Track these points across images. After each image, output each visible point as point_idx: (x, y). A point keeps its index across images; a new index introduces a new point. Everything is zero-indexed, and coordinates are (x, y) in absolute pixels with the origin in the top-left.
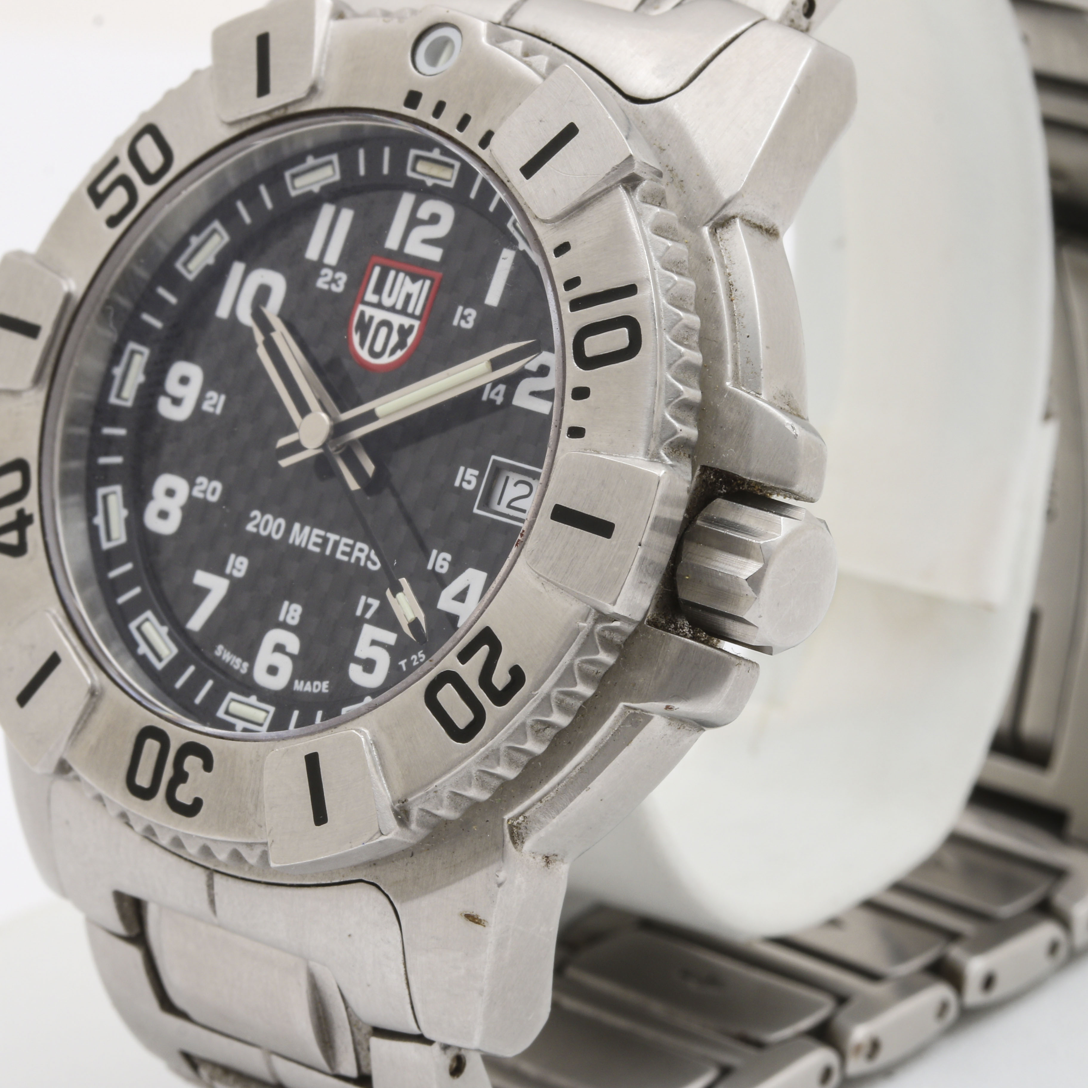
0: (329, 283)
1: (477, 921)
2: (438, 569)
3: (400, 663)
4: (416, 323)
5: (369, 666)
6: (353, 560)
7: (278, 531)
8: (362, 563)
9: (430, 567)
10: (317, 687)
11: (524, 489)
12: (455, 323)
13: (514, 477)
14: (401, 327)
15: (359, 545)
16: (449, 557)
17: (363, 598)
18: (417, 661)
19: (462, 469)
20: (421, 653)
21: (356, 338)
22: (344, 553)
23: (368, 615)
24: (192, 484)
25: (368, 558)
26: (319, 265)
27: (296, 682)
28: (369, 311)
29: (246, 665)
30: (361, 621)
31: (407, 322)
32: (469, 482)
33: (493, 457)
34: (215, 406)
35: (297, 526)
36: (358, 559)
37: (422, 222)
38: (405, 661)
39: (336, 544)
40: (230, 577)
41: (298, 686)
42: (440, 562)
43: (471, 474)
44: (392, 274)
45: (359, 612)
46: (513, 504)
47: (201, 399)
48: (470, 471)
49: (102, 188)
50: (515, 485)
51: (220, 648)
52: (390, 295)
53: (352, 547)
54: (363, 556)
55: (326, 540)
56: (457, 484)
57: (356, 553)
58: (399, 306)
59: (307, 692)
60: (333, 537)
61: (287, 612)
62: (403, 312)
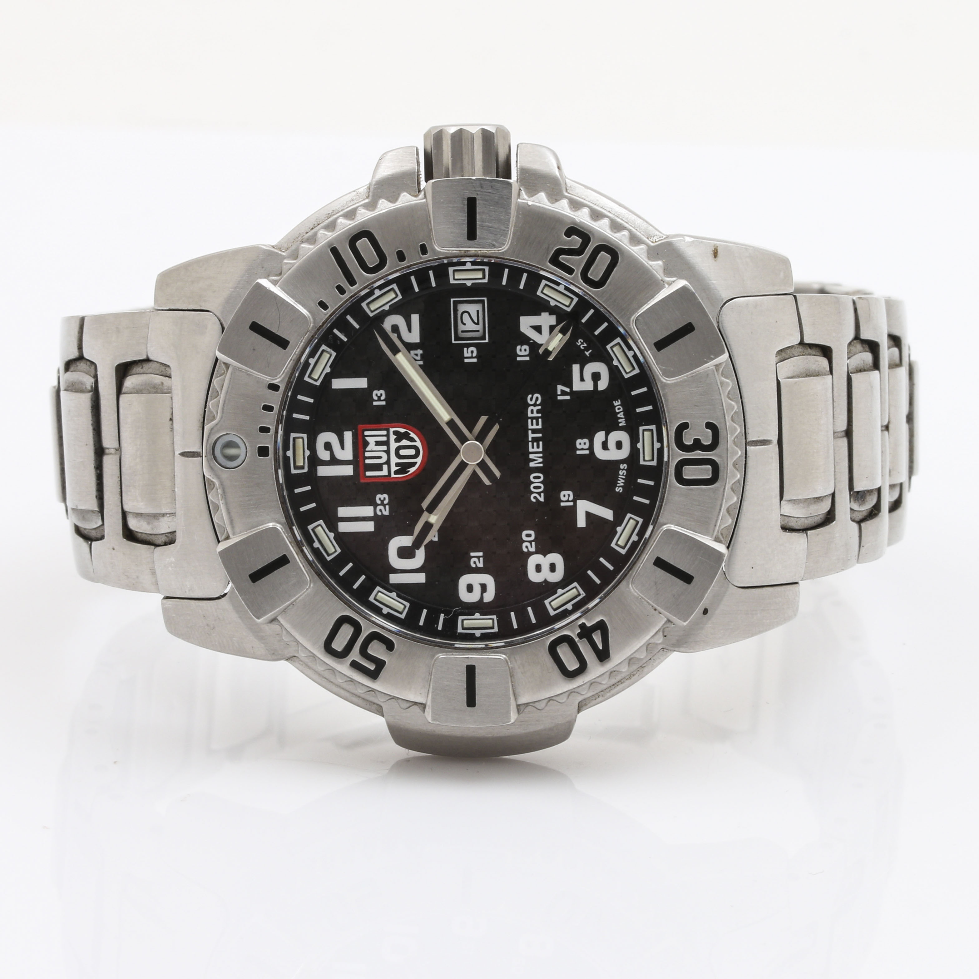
0: (384, 506)
1: (716, 251)
2: (527, 353)
3: (588, 356)
4: (392, 430)
5: (596, 377)
6: (540, 415)
7: (539, 477)
8: (539, 407)
9: (528, 358)
10: (619, 409)
11: (466, 317)
12: (384, 403)
13: (461, 327)
14: (397, 440)
15: (530, 415)
16: (518, 347)
17: (559, 398)
18: (584, 344)
19: (466, 361)
20: (578, 343)
21: (412, 470)
22: (537, 424)
23: (568, 390)
24: (530, 554)
25: (535, 405)
26: (375, 518)
27: (620, 425)
28: (394, 468)
29: (622, 467)
30: (572, 393)
31: (393, 437)
32: (472, 352)
33: (453, 342)
34: (478, 557)
35: (532, 464)
36: (538, 411)
37: (332, 454)
38: (586, 352)
39: (534, 431)
40: (574, 501)
41: (622, 422)
42: (523, 353)
43: (467, 353)
44: (368, 461)
45: (568, 397)
46: (476, 321)
47: (477, 570)
48: (466, 355)
49: (372, 667)
50: (465, 324)
51: (617, 490)
52: (380, 457)
53: (532, 418)
54: (535, 409)
55: (535, 440)
56: (475, 360)
57: (535, 415)
58: (385, 448)
59: (624, 415)
60: (531, 435)
61: (582, 449)
62: (387, 443)
